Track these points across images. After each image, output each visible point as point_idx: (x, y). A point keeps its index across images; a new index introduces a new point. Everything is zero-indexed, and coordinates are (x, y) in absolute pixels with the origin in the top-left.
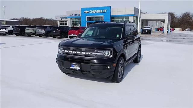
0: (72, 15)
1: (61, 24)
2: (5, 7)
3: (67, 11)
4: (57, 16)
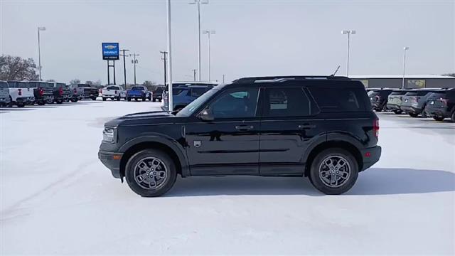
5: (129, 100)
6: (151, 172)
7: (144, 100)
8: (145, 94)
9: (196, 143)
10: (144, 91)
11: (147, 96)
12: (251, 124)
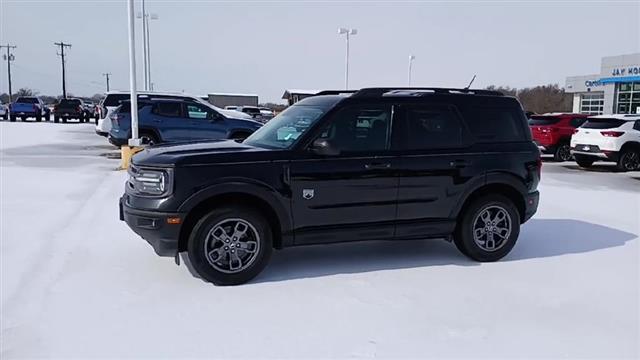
0: (623, 71)
1: (585, 105)
2: (413, 58)
3: (603, 59)
4: (576, 79)
5: (13, 120)
6: (233, 244)
7: (39, 120)
8: (40, 111)
9: (306, 193)
10: (39, 106)
11: (43, 113)
12: (387, 161)
